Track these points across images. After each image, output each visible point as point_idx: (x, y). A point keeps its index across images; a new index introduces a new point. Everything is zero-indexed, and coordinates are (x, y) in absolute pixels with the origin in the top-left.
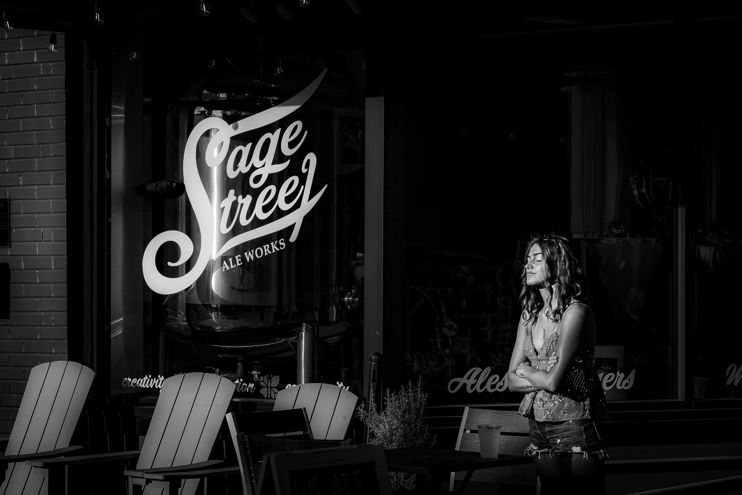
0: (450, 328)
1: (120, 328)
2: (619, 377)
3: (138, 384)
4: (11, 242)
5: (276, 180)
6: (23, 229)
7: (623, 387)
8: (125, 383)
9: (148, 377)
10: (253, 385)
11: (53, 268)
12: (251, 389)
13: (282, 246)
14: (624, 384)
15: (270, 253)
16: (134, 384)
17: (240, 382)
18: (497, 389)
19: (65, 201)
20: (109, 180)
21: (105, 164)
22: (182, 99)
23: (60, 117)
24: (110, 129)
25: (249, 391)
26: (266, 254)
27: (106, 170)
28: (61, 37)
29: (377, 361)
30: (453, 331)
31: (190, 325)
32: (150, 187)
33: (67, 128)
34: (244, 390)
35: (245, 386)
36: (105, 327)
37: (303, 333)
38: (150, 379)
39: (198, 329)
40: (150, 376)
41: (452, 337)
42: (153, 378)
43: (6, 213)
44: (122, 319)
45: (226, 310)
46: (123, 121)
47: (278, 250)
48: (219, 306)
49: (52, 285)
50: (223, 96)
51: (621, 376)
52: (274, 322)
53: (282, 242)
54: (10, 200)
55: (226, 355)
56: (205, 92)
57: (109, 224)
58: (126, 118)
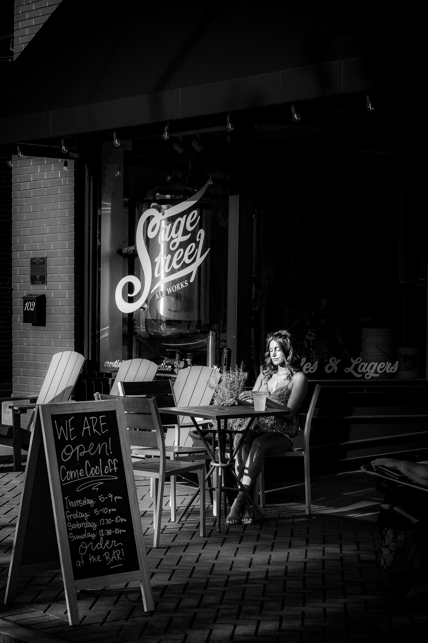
0: (310, 335)
1: (107, 333)
2: (388, 365)
3: (112, 365)
4: (47, 282)
5: (183, 245)
6: (53, 275)
7: (391, 371)
8: (106, 365)
9: (118, 361)
10: (170, 366)
11: (67, 297)
12: (170, 369)
13: (186, 285)
14: (391, 369)
15: (180, 288)
16: (111, 365)
17: (164, 365)
18: (310, 371)
19: (74, 258)
20: (100, 246)
21: (97, 236)
22: (145, 199)
23: (72, 209)
24: (100, 216)
25: (169, 370)
26: (178, 289)
27: (98, 240)
28: (71, 163)
29: (227, 353)
30: (312, 337)
31: (147, 331)
32: (125, 250)
33: (75, 215)
34: (166, 369)
35: (166, 367)
36: (97, 332)
37: (211, 337)
38: (119, 362)
39: (152, 334)
40: (119, 361)
41: (313, 341)
42: (120, 362)
43: (44, 265)
44: (108, 327)
45: (169, 323)
46: (110, 212)
47: (184, 287)
48: (165, 320)
49: (67, 307)
50: (168, 196)
51: (389, 364)
52: (196, 330)
53: (186, 282)
54: (46, 258)
55: (170, 350)
56: (157, 194)
57: (100, 272)
58: (111, 210)
